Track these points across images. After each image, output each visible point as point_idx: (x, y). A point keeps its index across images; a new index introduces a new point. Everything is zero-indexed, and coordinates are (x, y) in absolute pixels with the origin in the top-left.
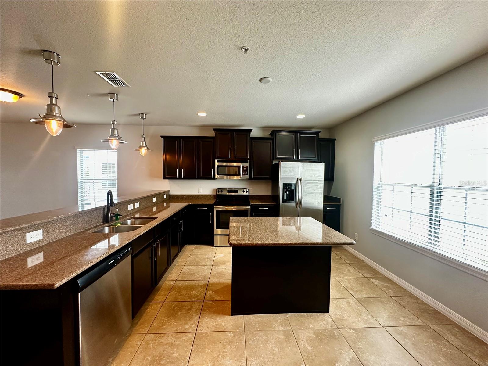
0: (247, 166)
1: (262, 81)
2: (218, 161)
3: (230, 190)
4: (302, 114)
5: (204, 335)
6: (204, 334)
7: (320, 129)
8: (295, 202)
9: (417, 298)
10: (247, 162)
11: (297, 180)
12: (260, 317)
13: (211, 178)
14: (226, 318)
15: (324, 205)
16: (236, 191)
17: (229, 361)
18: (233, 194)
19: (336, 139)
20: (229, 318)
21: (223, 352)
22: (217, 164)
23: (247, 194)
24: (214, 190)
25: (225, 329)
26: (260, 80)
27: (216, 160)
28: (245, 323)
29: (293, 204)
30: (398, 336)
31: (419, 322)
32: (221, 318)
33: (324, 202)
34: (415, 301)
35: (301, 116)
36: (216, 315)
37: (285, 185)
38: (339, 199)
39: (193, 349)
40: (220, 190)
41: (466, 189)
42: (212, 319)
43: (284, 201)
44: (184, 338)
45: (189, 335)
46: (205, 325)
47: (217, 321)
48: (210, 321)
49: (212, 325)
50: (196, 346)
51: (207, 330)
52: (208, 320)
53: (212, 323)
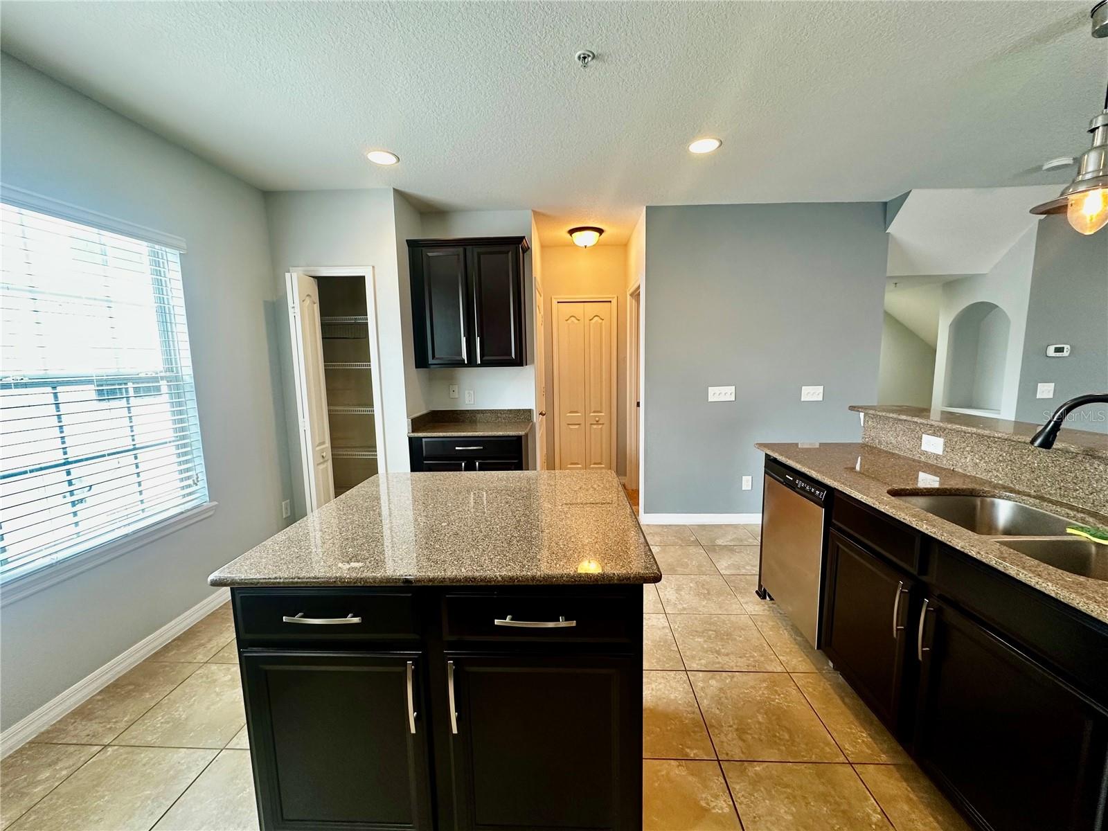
36: (660, 708)
41: (53, 383)
44: (702, 661)
45: (695, 665)
46: (674, 684)
47: (650, 692)
48: (667, 692)
49: (660, 684)
50: (672, 649)
51: (664, 673)
52: (672, 697)
53: (661, 686)
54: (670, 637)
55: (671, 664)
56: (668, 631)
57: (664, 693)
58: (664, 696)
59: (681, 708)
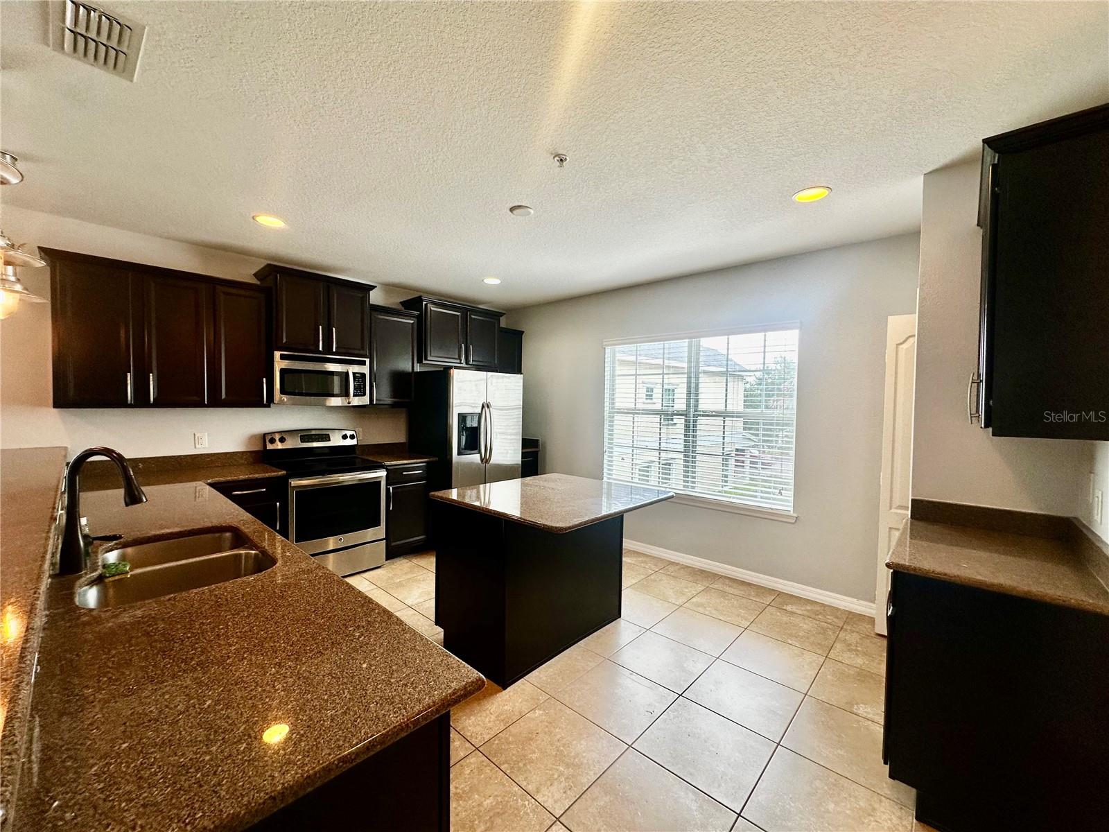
0: (363, 375)
1: (514, 212)
2: (283, 357)
3: (306, 435)
4: (495, 277)
5: (496, 742)
6: (495, 740)
7: (503, 310)
8: (480, 452)
9: (678, 564)
10: (363, 363)
11: (483, 407)
12: (549, 667)
13: (258, 404)
14: (501, 698)
15: (522, 453)
16: (327, 438)
17: (581, 745)
18: (315, 444)
19: (523, 332)
20: (506, 694)
21: (558, 741)
22: (279, 364)
23: (354, 442)
24: (255, 437)
25: (520, 713)
26: (512, 209)
27: (277, 354)
28: (539, 686)
29: (475, 458)
30: (700, 609)
31: (700, 588)
32: (493, 703)
33: (522, 449)
34: (678, 567)
35: (492, 281)
36: (475, 705)
37: (463, 418)
38: (537, 441)
39: (508, 772)
40: (277, 437)
42: (478, 713)
43: (459, 454)
44: (468, 772)
45: (472, 761)
46: (478, 728)
47: (491, 711)
48: (479, 719)
49: (490, 721)
50: (506, 765)
51: (493, 733)
52: (473, 718)
53: (487, 720)
54: (520, 779)
55: (494, 746)
56: (530, 788)
57: (481, 716)
58: (479, 715)
59: (461, 714)
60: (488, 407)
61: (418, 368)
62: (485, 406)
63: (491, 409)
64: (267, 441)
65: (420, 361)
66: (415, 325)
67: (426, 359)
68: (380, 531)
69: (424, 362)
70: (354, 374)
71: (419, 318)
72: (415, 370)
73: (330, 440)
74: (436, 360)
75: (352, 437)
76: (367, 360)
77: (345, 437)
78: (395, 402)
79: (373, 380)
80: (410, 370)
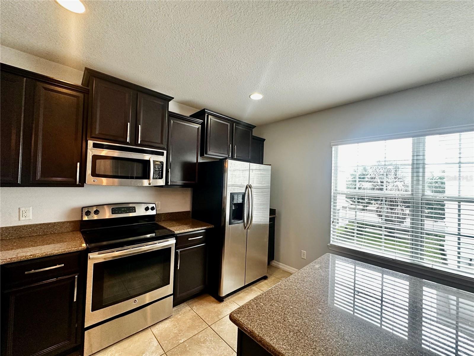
0: (161, 163)
2: (96, 146)
3: (116, 208)
8: (244, 221)
10: (162, 154)
13: (73, 184)
16: (133, 210)
18: (124, 215)
19: (265, 139)
22: (92, 151)
23: (154, 213)
24: (74, 210)
27: (90, 143)
33: (270, 216)
38: (275, 210)
40: (93, 210)
43: (230, 223)
60: (250, 188)
61: (200, 160)
62: (248, 187)
63: (252, 189)
64: (84, 214)
65: (202, 155)
66: (200, 129)
67: (206, 154)
68: (169, 289)
69: (205, 155)
70: (154, 161)
71: (203, 124)
72: (199, 161)
73: (135, 212)
74: (213, 154)
75: (153, 209)
76: (165, 152)
77: (147, 209)
78: (184, 183)
79: (169, 167)
80: (195, 161)
